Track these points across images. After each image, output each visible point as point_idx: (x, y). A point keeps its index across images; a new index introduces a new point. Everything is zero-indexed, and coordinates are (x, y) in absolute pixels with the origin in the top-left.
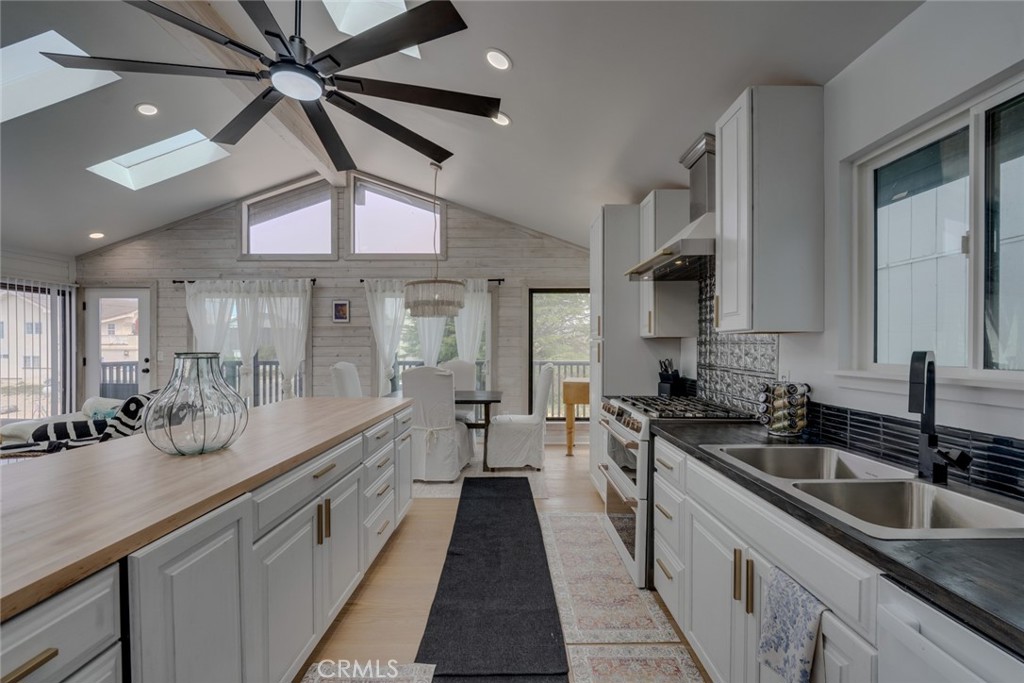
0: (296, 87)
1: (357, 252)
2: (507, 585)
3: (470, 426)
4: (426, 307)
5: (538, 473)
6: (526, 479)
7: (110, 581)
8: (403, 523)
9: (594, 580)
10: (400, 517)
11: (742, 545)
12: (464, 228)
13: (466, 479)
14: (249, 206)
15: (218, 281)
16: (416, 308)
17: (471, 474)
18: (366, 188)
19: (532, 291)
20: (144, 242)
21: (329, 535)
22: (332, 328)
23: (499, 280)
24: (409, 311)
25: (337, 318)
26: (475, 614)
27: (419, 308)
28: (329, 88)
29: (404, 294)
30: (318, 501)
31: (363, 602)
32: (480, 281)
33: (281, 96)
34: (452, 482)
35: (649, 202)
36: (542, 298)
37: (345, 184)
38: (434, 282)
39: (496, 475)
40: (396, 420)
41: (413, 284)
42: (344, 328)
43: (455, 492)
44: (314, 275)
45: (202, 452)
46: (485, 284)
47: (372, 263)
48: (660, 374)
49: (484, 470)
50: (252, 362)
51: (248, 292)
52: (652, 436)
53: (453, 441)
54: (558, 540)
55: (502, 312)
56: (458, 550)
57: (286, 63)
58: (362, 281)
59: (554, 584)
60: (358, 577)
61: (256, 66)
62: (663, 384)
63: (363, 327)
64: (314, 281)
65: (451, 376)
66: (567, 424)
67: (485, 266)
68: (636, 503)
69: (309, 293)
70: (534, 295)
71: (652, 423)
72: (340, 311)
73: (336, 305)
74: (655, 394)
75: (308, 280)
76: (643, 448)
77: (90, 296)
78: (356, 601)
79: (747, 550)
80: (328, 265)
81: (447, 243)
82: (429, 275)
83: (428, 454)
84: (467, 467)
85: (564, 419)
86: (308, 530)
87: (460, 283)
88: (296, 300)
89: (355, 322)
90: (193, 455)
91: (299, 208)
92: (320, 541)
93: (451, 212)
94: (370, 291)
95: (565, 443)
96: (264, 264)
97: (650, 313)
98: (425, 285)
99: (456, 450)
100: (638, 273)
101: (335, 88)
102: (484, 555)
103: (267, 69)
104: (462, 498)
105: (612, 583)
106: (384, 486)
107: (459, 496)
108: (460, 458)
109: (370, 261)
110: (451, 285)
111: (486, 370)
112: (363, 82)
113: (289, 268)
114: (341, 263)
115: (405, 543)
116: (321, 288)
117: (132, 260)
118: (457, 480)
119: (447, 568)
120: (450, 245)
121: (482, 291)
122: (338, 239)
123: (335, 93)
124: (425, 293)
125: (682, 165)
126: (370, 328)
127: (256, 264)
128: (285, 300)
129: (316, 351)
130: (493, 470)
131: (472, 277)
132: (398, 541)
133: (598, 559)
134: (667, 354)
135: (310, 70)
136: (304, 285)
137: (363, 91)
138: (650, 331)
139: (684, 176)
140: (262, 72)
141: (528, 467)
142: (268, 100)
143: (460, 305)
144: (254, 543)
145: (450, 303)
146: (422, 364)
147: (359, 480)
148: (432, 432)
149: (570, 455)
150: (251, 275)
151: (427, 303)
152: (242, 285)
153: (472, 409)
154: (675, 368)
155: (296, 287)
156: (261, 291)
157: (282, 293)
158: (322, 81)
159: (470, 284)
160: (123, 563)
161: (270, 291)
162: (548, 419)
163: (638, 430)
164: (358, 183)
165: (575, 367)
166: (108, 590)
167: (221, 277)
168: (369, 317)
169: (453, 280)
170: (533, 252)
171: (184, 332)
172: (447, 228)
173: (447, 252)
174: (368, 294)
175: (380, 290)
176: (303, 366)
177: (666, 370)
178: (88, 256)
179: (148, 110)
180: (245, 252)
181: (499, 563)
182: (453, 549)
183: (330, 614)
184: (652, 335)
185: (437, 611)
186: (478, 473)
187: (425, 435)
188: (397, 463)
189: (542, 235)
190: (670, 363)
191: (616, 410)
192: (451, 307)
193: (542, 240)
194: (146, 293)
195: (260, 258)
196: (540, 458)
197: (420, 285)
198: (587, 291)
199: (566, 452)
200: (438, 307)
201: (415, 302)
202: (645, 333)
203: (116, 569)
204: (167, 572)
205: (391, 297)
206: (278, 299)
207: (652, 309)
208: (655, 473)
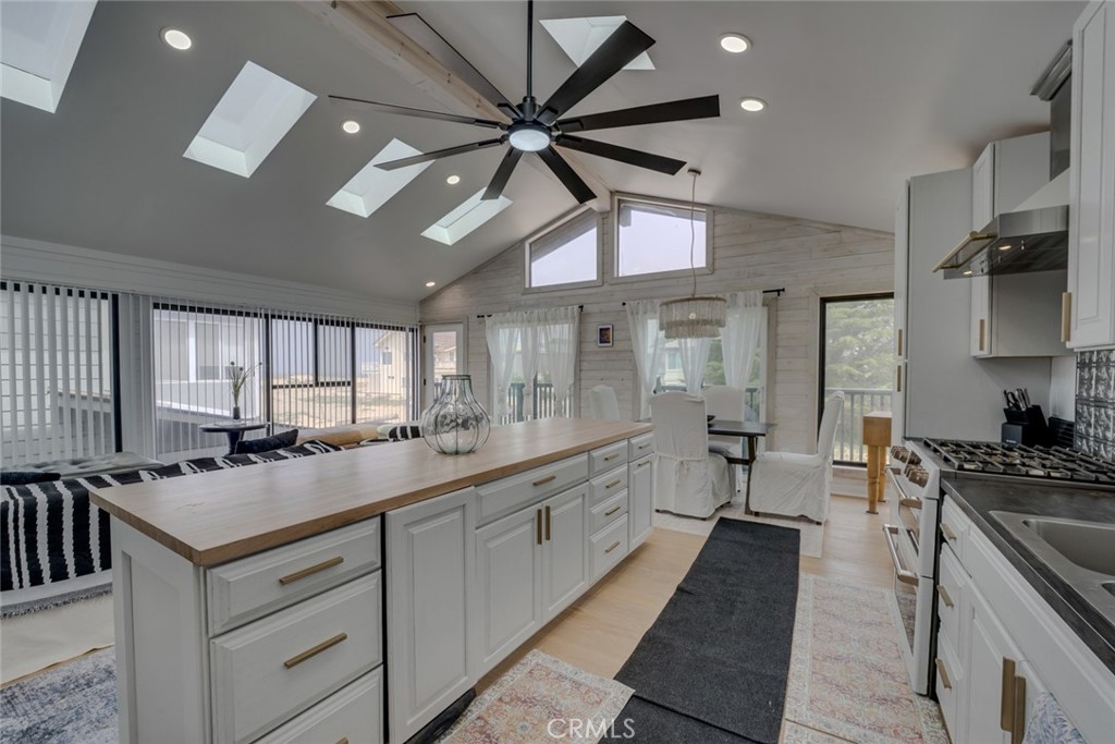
0: (530, 141)
1: (620, 275)
2: (734, 637)
3: (731, 461)
4: (681, 328)
5: (817, 527)
6: (798, 531)
7: (374, 526)
8: (641, 549)
9: (851, 664)
10: (635, 543)
11: (1016, 656)
12: (735, 234)
13: (722, 519)
14: (530, 245)
15: (508, 314)
16: (671, 329)
17: (729, 514)
18: (631, 208)
19: (824, 301)
20: (459, 286)
21: (548, 538)
22: (597, 353)
23: (778, 291)
24: (664, 332)
25: (601, 342)
26: (687, 654)
27: (674, 329)
28: (555, 134)
29: (658, 315)
30: (538, 506)
31: (587, 610)
32: (752, 293)
33: (521, 152)
34: (704, 519)
35: (985, 161)
36: (875, 306)
37: (609, 209)
38: (689, 300)
39: (759, 520)
40: (630, 445)
41: (667, 304)
42: (607, 352)
43: (705, 530)
44: (582, 301)
45: (457, 453)
46: (760, 297)
47: (635, 285)
48: (1005, 410)
49: (746, 513)
50: (532, 384)
51: (529, 322)
52: (942, 493)
53: (706, 474)
54: (815, 607)
55: (781, 329)
56: (689, 588)
57: (519, 124)
58: (624, 304)
59: (793, 653)
60: (582, 587)
61: (498, 133)
62: (1009, 426)
63: (626, 351)
64: (581, 307)
65: (702, 402)
66: (869, 470)
67: (762, 275)
68: (917, 580)
69: (577, 319)
70: (828, 305)
71: (944, 476)
72: (604, 335)
73: (601, 330)
74: (995, 438)
75: (576, 307)
76: (929, 508)
77: (428, 330)
78: (581, 608)
79: (1020, 662)
80: (594, 290)
81: (714, 253)
82: (686, 292)
83: (678, 485)
84: (728, 505)
85: (864, 465)
86: (529, 529)
87: (719, 299)
88: (566, 326)
89: (618, 346)
90: (451, 454)
91: (572, 239)
92: (540, 542)
93: (719, 218)
94: (632, 313)
95: (867, 496)
96: (542, 295)
97: (982, 322)
98: (679, 304)
99: (710, 486)
100: (953, 267)
101: (560, 133)
102: (717, 600)
103: (506, 132)
104: (711, 537)
105: (876, 676)
106: (614, 507)
107: (708, 535)
108: (714, 494)
109: (632, 283)
110: (708, 302)
111: (761, 398)
112: (582, 120)
113: (562, 297)
114: (606, 287)
115: (637, 568)
116: (589, 314)
117: (452, 301)
118: (710, 518)
119: (672, 603)
120: (717, 256)
121: (755, 305)
122: (603, 264)
123: (562, 136)
124: (677, 313)
125: (1036, 97)
126: (632, 351)
127: (535, 296)
128: (557, 326)
129: (583, 375)
130: (757, 514)
131: (743, 290)
132: (632, 566)
133: (867, 642)
134: (1018, 382)
135: (536, 125)
136: (573, 313)
137: (583, 128)
138: (981, 348)
139: (1042, 111)
140: (503, 137)
141: (803, 518)
142: (513, 156)
143: (720, 323)
144: (477, 528)
145: (706, 322)
146: (685, 390)
147: (584, 495)
148: (682, 463)
149: (872, 511)
150: (532, 306)
151: (681, 323)
152: (525, 315)
153: (738, 442)
154: (1033, 402)
155: (566, 315)
156: (539, 320)
157: (555, 321)
158: (548, 130)
159: (741, 296)
160: (383, 516)
161: (546, 320)
162: (835, 463)
163: (922, 483)
164: (622, 205)
165: (877, 398)
166: (372, 532)
167: (509, 311)
168: (630, 340)
169: (714, 296)
170: (825, 250)
171: (484, 358)
172: (714, 237)
173: (713, 264)
174: (629, 317)
175: (641, 313)
176: (572, 389)
177: (1016, 405)
178: (428, 300)
179: (453, 180)
180: (527, 286)
181: (732, 613)
182: (684, 586)
183: (550, 609)
184: (985, 353)
185: (649, 639)
186: (737, 514)
187: (675, 463)
188: (631, 487)
189: (839, 228)
190: (1024, 396)
191: (909, 456)
192: (708, 327)
193: (840, 234)
194: (461, 327)
195: (540, 290)
196: (820, 509)
197: (674, 305)
198: (890, 295)
199: (867, 508)
200: (693, 328)
201: (668, 323)
202: (976, 352)
203: (378, 519)
204: (411, 530)
205: (651, 318)
206: (552, 327)
207: (985, 316)
208: (944, 545)
